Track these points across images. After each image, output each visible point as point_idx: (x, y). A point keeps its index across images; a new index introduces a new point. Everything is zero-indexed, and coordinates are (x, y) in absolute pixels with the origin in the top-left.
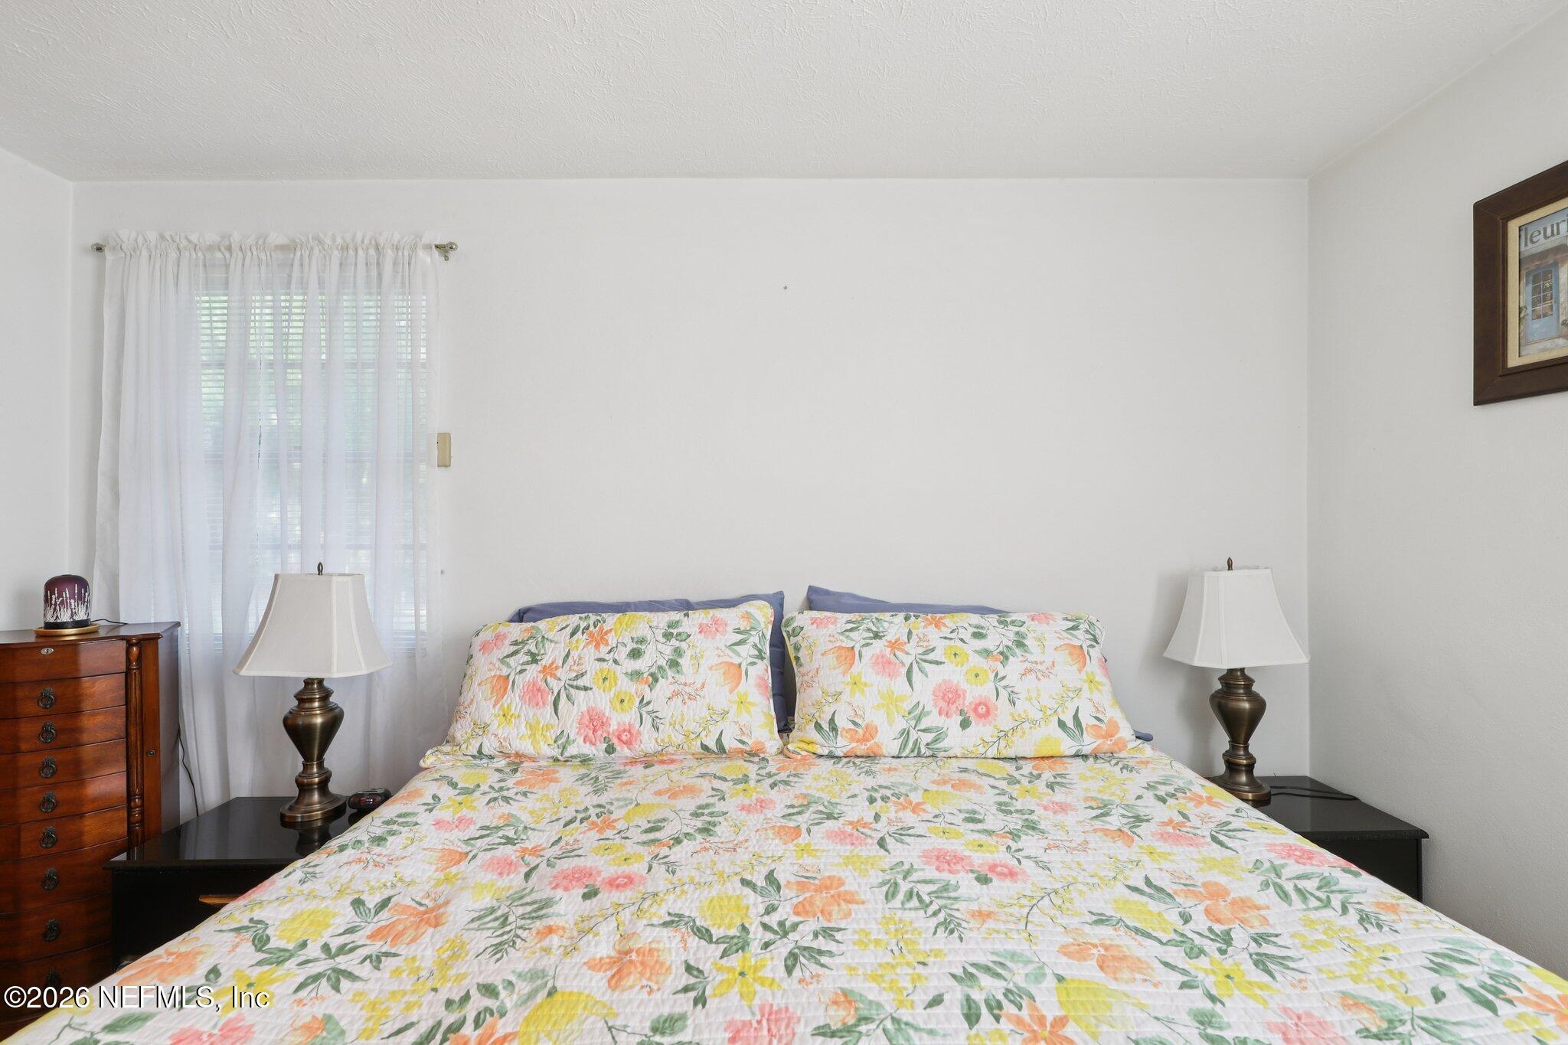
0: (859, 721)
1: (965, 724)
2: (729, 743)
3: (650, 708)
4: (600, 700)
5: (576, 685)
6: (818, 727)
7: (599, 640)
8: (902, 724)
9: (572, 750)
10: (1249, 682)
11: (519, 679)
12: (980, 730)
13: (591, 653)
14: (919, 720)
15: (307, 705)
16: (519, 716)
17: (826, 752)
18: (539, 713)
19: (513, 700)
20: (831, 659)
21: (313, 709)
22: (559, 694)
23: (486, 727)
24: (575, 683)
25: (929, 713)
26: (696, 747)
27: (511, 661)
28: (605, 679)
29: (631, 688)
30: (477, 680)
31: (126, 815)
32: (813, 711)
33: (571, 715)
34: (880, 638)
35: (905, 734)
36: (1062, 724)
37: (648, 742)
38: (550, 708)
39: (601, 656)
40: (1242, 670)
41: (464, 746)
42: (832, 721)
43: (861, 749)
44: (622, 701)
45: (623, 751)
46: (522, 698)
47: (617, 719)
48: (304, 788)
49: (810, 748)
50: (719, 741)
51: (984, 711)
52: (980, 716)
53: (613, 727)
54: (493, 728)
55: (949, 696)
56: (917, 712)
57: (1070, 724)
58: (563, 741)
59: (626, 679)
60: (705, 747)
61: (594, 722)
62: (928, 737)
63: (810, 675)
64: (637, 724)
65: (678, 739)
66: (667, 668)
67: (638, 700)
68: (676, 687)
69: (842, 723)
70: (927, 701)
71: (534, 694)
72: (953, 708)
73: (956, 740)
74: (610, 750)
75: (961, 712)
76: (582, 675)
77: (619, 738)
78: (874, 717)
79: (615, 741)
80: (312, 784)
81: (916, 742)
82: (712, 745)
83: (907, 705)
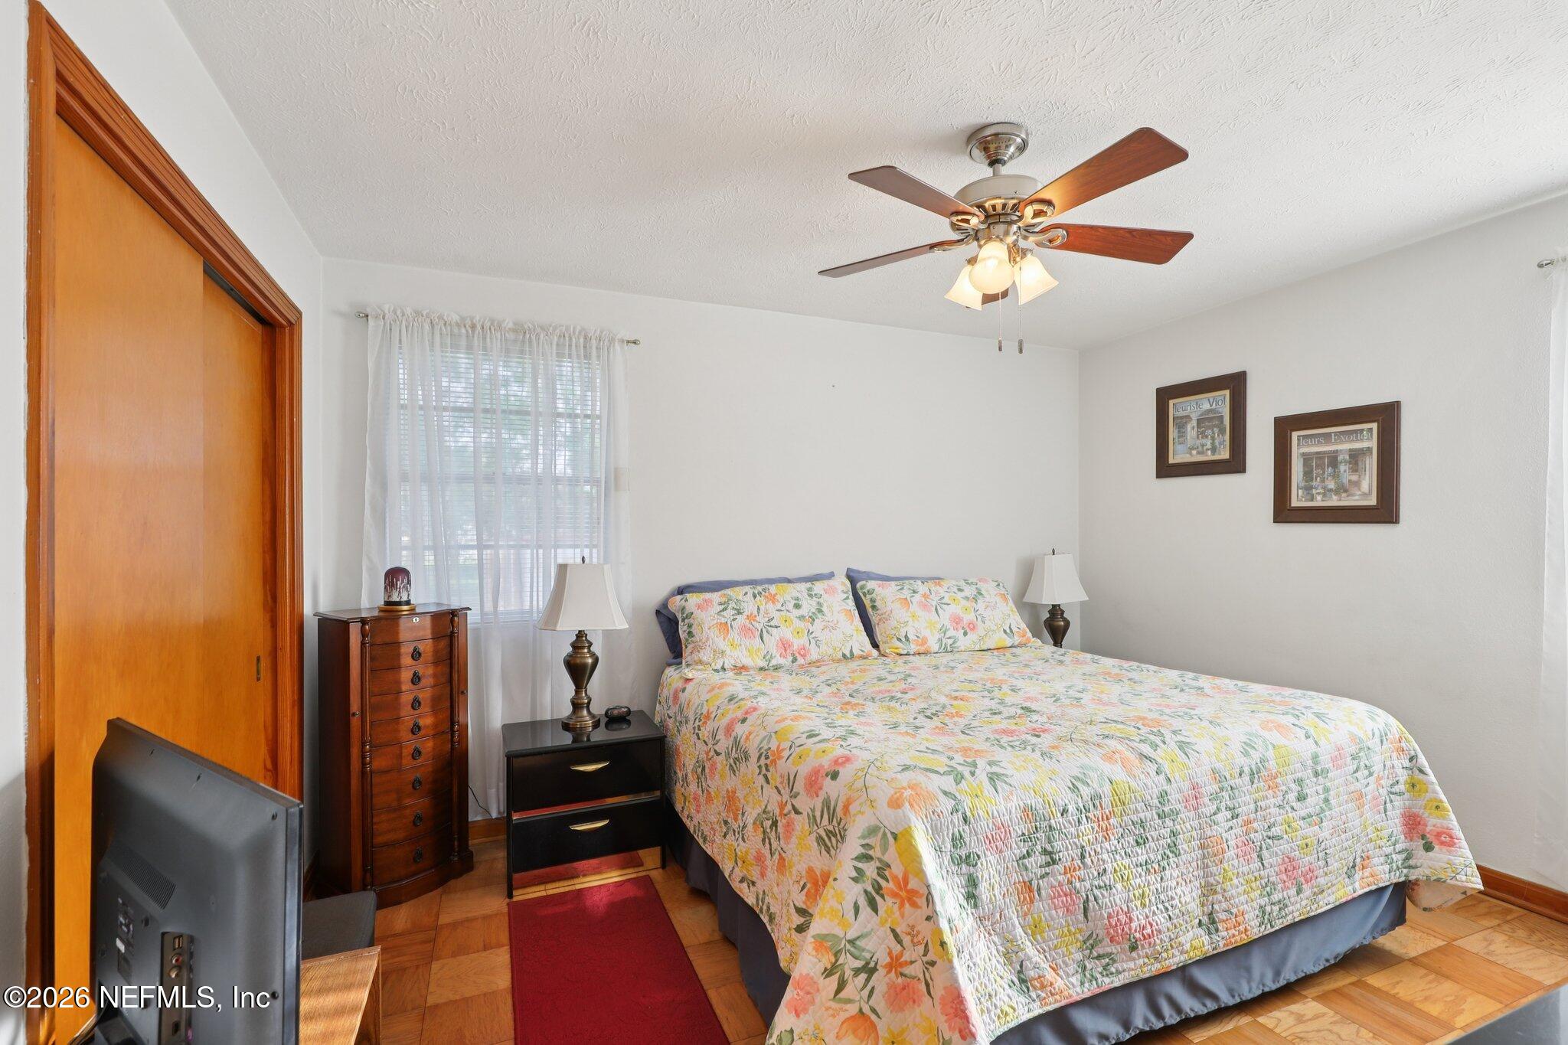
0: (919, 635)
1: (965, 634)
2: (856, 652)
3: (813, 635)
4: (786, 632)
5: (770, 624)
6: (899, 640)
7: (773, 599)
8: (938, 636)
9: (774, 662)
10: (1063, 612)
11: (734, 624)
12: (972, 636)
13: (770, 606)
14: (945, 633)
15: (580, 651)
16: (740, 645)
17: (906, 652)
18: (752, 642)
19: (734, 635)
20: (897, 605)
21: (584, 653)
22: (762, 630)
23: (723, 652)
24: (769, 624)
25: (949, 629)
26: (840, 655)
27: (724, 613)
28: (786, 621)
29: (801, 625)
30: (706, 627)
31: (450, 737)
32: (893, 632)
33: (772, 641)
34: (917, 593)
35: (940, 640)
36: (1005, 631)
37: (814, 655)
38: (758, 639)
39: (779, 608)
40: (1059, 605)
41: (713, 664)
42: (906, 636)
43: (922, 649)
44: (798, 633)
45: (801, 661)
46: (738, 634)
47: (797, 643)
48: (576, 706)
49: (896, 651)
50: (851, 651)
51: (972, 627)
52: (972, 629)
53: (796, 647)
54: (728, 652)
55: (957, 620)
56: (944, 629)
57: (1008, 631)
58: (768, 657)
59: (798, 620)
60: (844, 656)
61: (785, 645)
62: (950, 642)
63: (887, 614)
64: (808, 645)
65: (830, 651)
66: (816, 613)
67: (806, 632)
68: (823, 623)
69: (911, 637)
70: (947, 623)
71: (746, 631)
72: (959, 626)
73: (964, 643)
74: (794, 660)
75: (963, 628)
76: (772, 619)
77: (799, 653)
78: (926, 633)
79: (797, 655)
80: (583, 704)
81: (946, 645)
82: (848, 654)
83: (939, 626)
